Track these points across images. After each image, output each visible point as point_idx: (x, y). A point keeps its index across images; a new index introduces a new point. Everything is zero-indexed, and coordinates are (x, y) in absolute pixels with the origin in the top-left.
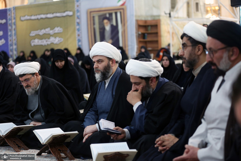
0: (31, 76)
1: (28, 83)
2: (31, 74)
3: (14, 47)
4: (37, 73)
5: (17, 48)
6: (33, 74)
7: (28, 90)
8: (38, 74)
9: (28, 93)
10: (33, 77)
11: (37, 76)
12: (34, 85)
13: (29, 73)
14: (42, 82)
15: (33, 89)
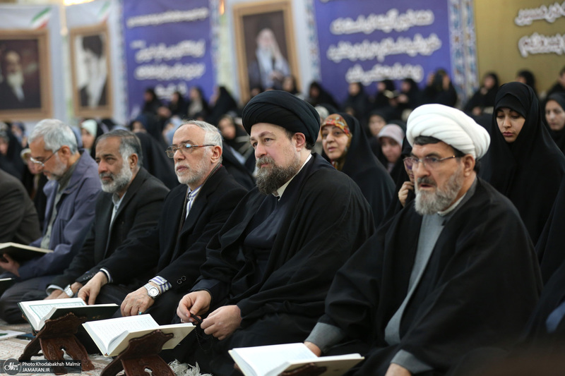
0: (451, 154)
1: (431, 169)
2: (451, 147)
3: (470, 59)
4: (471, 158)
5: (477, 63)
6: (459, 154)
7: (423, 196)
8: (472, 164)
9: (422, 205)
10: (454, 161)
11: (467, 164)
12: (449, 184)
13: (449, 142)
14: (472, 194)
15: (439, 197)
